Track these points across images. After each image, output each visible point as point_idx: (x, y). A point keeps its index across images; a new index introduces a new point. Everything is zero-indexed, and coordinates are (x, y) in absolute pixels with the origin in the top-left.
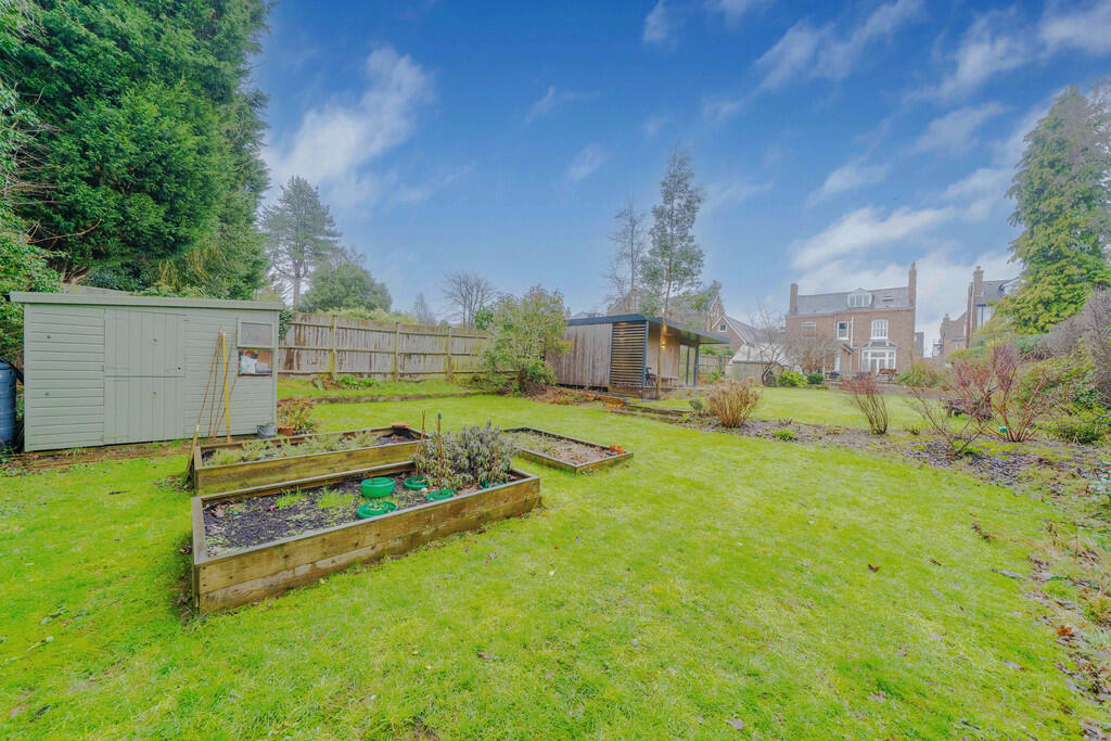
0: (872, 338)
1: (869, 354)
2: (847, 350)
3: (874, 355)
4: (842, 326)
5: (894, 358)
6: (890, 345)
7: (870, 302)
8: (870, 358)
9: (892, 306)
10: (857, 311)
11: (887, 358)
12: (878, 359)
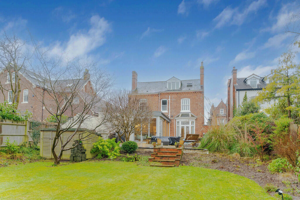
0: (182, 111)
1: (180, 122)
2: (166, 120)
3: (183, 123)
4: (164, 103)
5: (194, 125)
6: (192, 116)
7: (180, 87)
8: (181, 126)
9: (193, 89)
10: (172, 92)
11: (190, 125)
12: (185, 126)
